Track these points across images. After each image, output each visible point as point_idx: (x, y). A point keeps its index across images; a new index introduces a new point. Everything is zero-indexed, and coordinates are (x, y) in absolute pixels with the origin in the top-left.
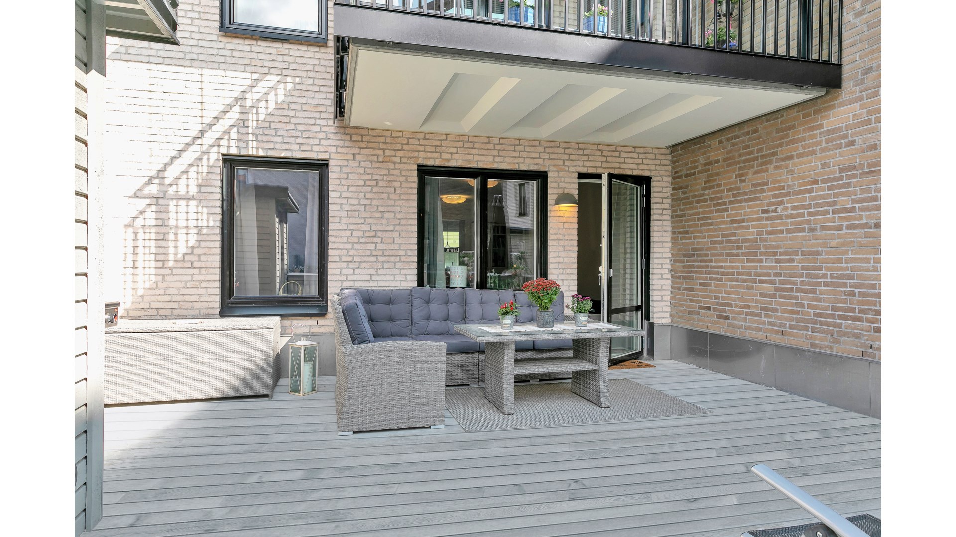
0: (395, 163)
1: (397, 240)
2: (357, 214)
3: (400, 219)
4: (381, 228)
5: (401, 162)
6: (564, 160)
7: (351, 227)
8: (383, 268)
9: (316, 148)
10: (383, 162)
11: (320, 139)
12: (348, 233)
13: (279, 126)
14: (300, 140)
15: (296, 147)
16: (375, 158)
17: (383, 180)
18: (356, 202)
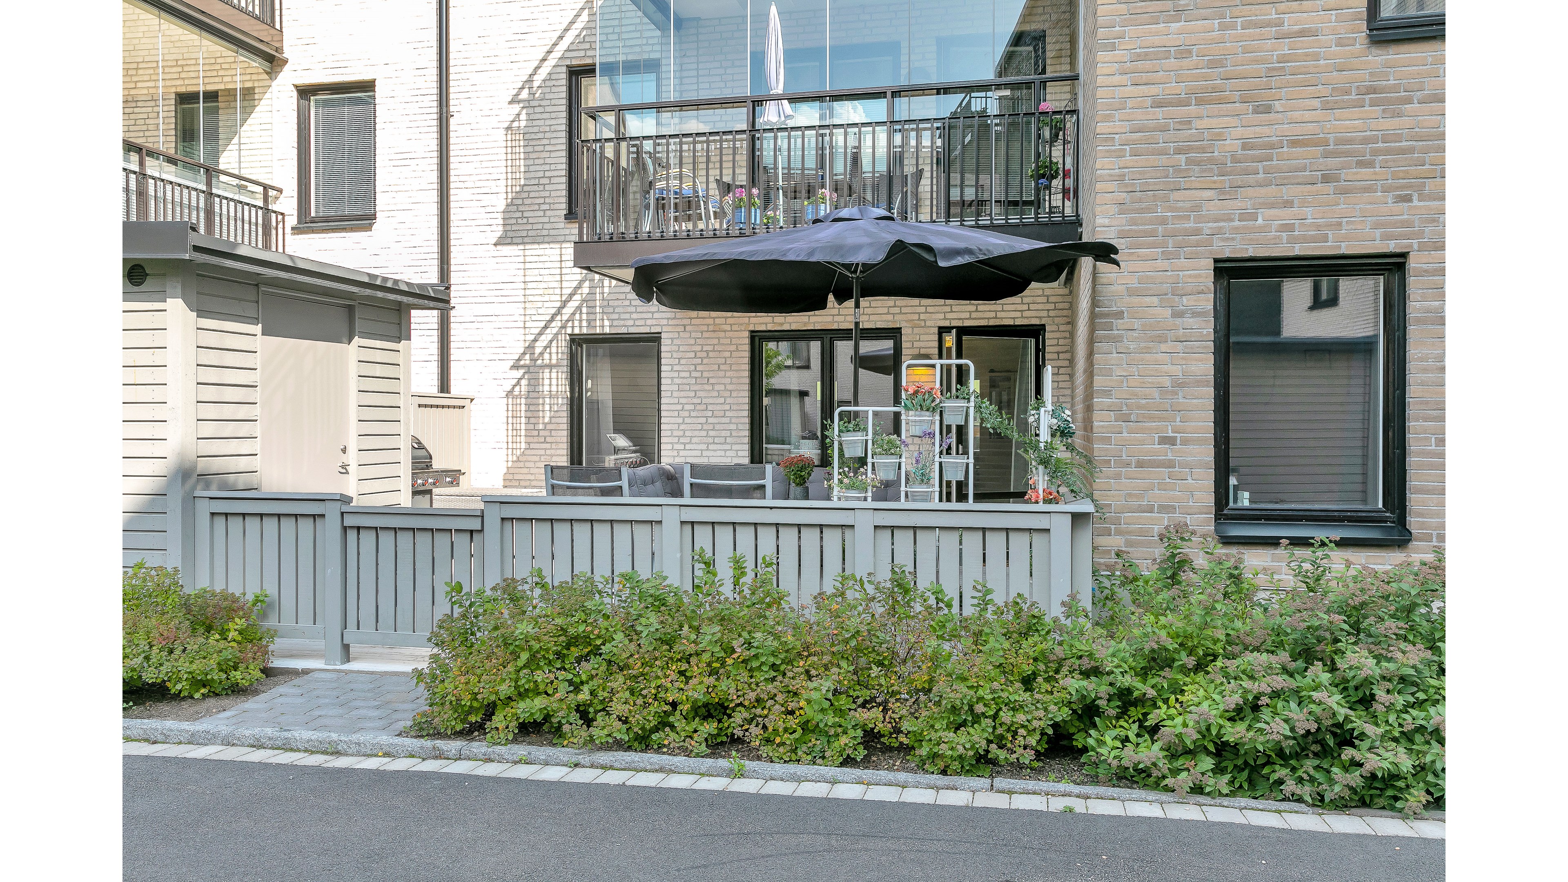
0: (725, 331)
1: (728, 414)
2: (688, 387)
3: (731, 391)
4: (711, 401)
5: (731, 330)
6: (919, 314)
7: (682, 401)
8: (714, 443)
9: (649, 322)
10: (714, 331)
11: (653, 313)
12: (679, 407)
13: (616, 303)
14: (634, 316)
15: (631, 323)
16: (705, 328)
17: (714, 351)
18: (687, 374)
